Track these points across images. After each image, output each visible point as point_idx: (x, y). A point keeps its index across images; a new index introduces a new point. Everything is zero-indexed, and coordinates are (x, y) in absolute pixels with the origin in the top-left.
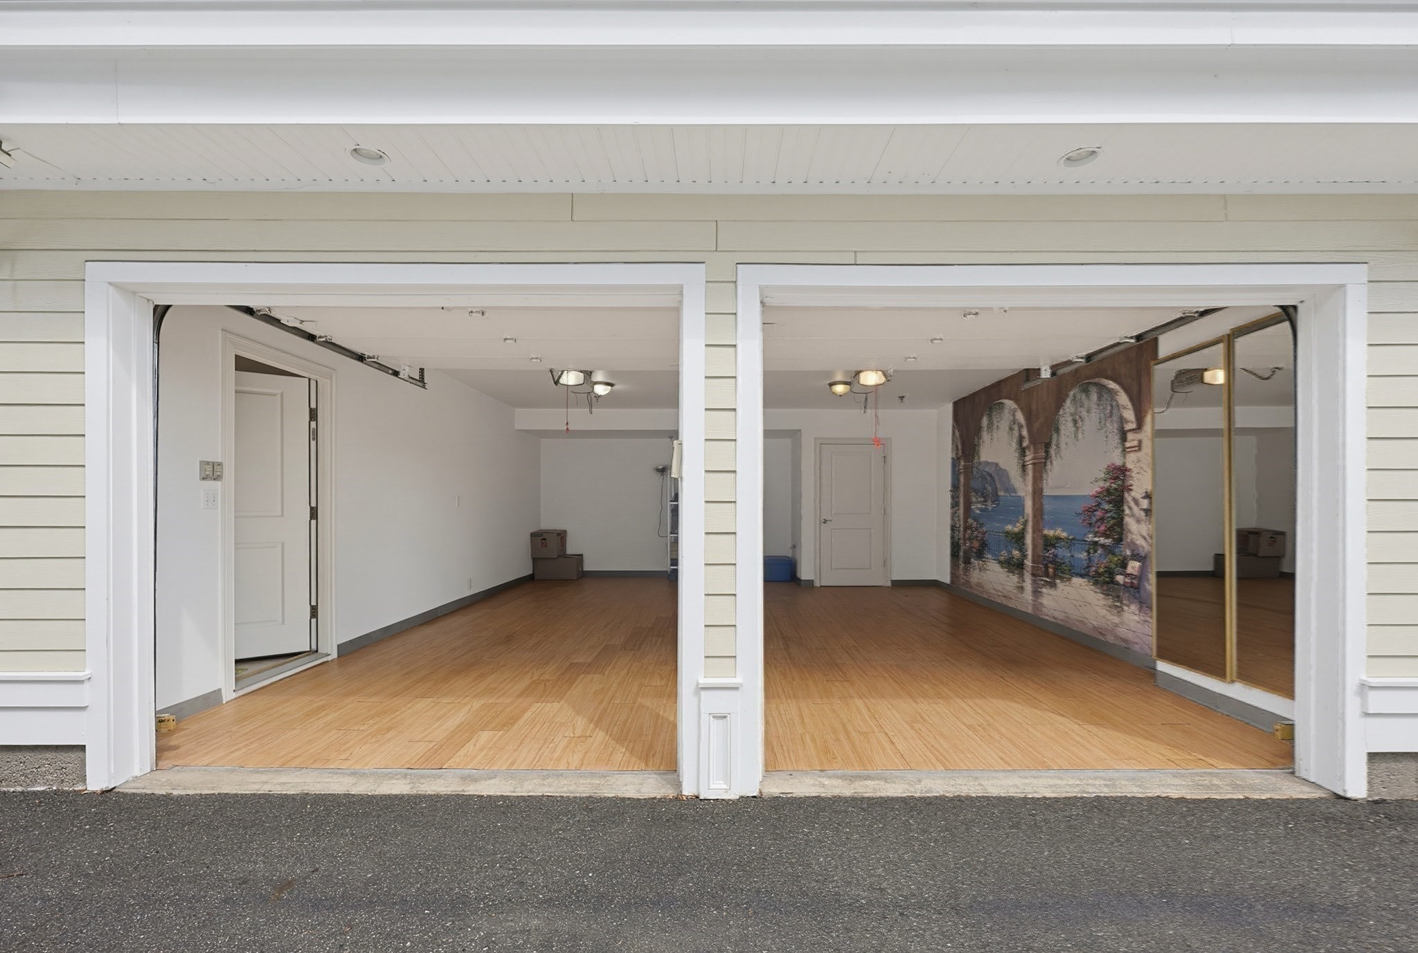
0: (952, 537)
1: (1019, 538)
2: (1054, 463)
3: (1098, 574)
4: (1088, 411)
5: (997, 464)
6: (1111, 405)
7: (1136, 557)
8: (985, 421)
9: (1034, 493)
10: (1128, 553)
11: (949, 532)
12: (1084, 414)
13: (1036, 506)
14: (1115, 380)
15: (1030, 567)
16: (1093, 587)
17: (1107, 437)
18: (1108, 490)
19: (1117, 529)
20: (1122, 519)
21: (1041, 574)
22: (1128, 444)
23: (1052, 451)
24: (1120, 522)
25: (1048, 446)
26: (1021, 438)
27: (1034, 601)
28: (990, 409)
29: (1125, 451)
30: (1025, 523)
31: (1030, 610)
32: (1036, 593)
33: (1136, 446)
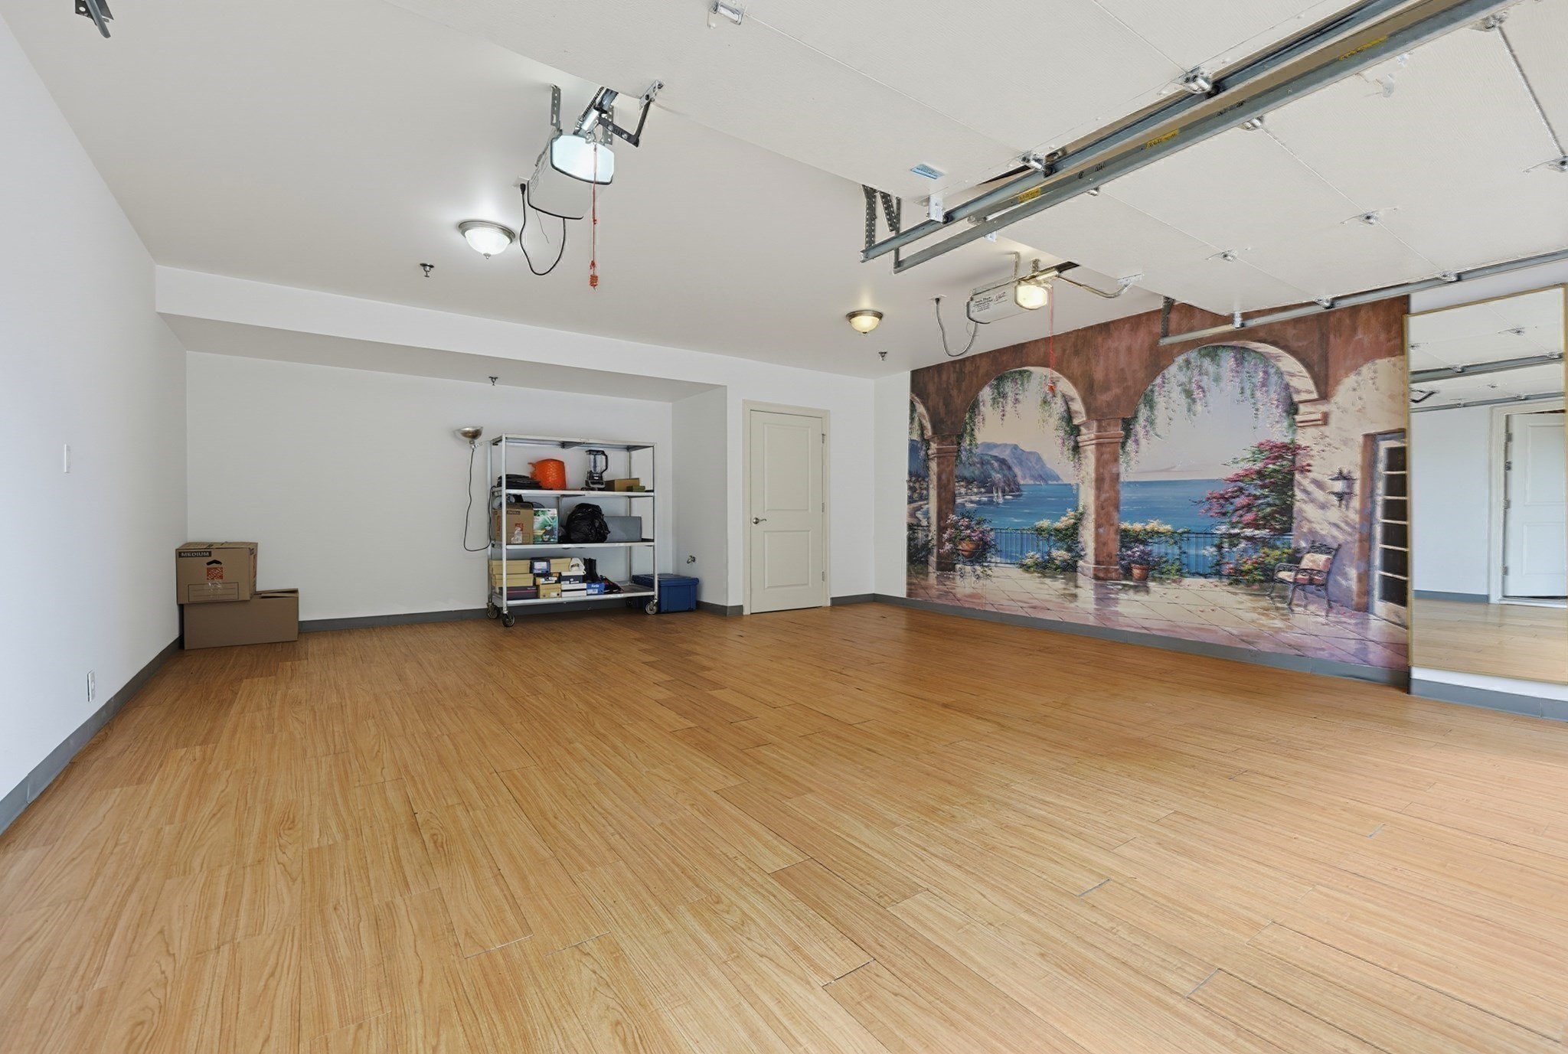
0: (910, 539)
1: (1069, 536)
2: (1143, 442)
3: (1238, 572)
4: (1217, 379)
5: (1016, 447)
6: (1266, 373)
7: (1318, 547)
8: (986, 393)
9: (1099, 481)
10: (1303, 544)
11: (905, 533)
12: (1206, 381)
13: (1104, 496)
14: (1274, 343)
15: (1092, 569)
16: (1230, 588)
17: (1257, 410)
18: (1260, 474)
19: (1283, 517)
20: (1290, 507)
21: (1114, 578)
22: (1298, 418)
23: (1139, 428)
24: (1287, 510)
25: (1128, 425)
26: (1069, 416)
27: (1097, 610)
28: (1001, 379)
29: (1293, 425)
30: (1080, 518)
31: (1091, 621)
32: (1102, 599)
33: (1319, 420)
